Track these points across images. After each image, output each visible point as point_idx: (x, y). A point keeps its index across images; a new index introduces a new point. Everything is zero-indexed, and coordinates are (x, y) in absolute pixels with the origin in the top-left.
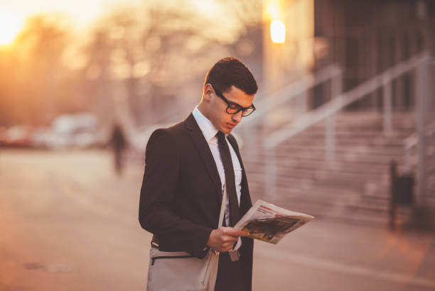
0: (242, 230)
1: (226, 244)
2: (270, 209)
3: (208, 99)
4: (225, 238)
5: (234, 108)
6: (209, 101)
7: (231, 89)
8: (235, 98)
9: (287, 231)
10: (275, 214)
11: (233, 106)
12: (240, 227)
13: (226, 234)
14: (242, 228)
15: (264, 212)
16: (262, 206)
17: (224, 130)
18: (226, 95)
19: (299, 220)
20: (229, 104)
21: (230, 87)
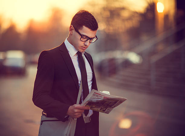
0: (85, 106)
1: (77, 114)
2: (100, 95)
3: (72, 34)
4: (76, 111)
5: (85, 38)
6: (72, 35)
7: (83, 28)
8: (85, 32)
9: (113, 106)
10: (103, 97)
11: (85, 37)
12: (84, 104)
13: (76, 108)
14: (85, 105)
15: (97, 96)
16: (95, 93)
17: (81, 50)
18: (80, 31)
19: (119, 100)
20: (82, 36)
21: (82, 26)
